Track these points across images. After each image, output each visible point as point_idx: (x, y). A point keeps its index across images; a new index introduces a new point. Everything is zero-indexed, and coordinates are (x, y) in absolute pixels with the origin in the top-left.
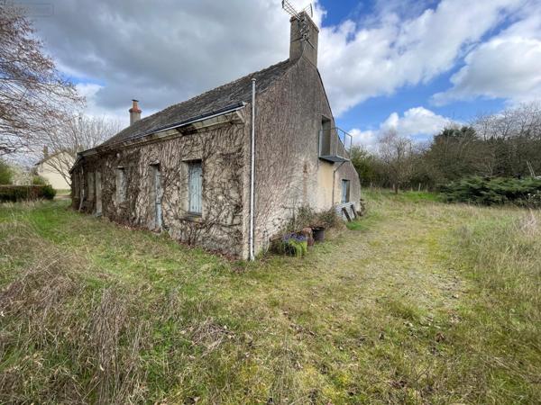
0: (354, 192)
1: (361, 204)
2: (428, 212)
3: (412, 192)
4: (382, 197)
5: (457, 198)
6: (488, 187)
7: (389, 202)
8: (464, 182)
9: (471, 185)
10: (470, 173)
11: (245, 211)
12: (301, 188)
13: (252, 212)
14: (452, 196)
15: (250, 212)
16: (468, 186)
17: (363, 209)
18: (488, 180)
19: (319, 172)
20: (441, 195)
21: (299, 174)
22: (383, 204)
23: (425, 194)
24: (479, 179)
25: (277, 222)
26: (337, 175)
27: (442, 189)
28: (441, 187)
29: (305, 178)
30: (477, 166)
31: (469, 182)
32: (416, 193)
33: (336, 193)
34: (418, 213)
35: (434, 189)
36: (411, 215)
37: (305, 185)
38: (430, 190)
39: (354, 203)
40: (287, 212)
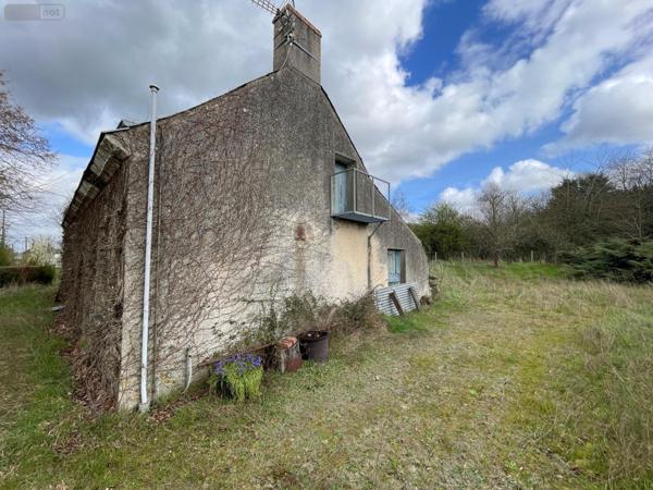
0: (415, 268)
1: (431, 285)
2: (539, 296)
3: (520, 263)
4: (473, 272)
5: (590, 271)
6: (637, 254)
7: (484, 280)
8: (599, 247)
9: (609, 251)
10: (608, 234)
11: (126, 315)
12: (292, 265)
13: (146, 315)
14: (582, 268)
15: (142, 316)
16: (604, 253)
17: (434, 292)
18: (636, 243)
19: (332, 238)
20: (565, 268)
21: (285, 242)
22: (473, 282)
23: (541, 266)
24: (622, 242)
25: (225, 328)
26: (375, 243)
27: (567, 259)
28: (564, 255)
29: (300, 250)
30: (617, 224)
31: (607, 247)
32: (526, 265)
33: (374, 271)
34: (524, 298)
35: (555, 258)
36: (511, 301)
37: (300, 260)
38: (549, 259)
39: (414, 284)
40: (254, 308)
